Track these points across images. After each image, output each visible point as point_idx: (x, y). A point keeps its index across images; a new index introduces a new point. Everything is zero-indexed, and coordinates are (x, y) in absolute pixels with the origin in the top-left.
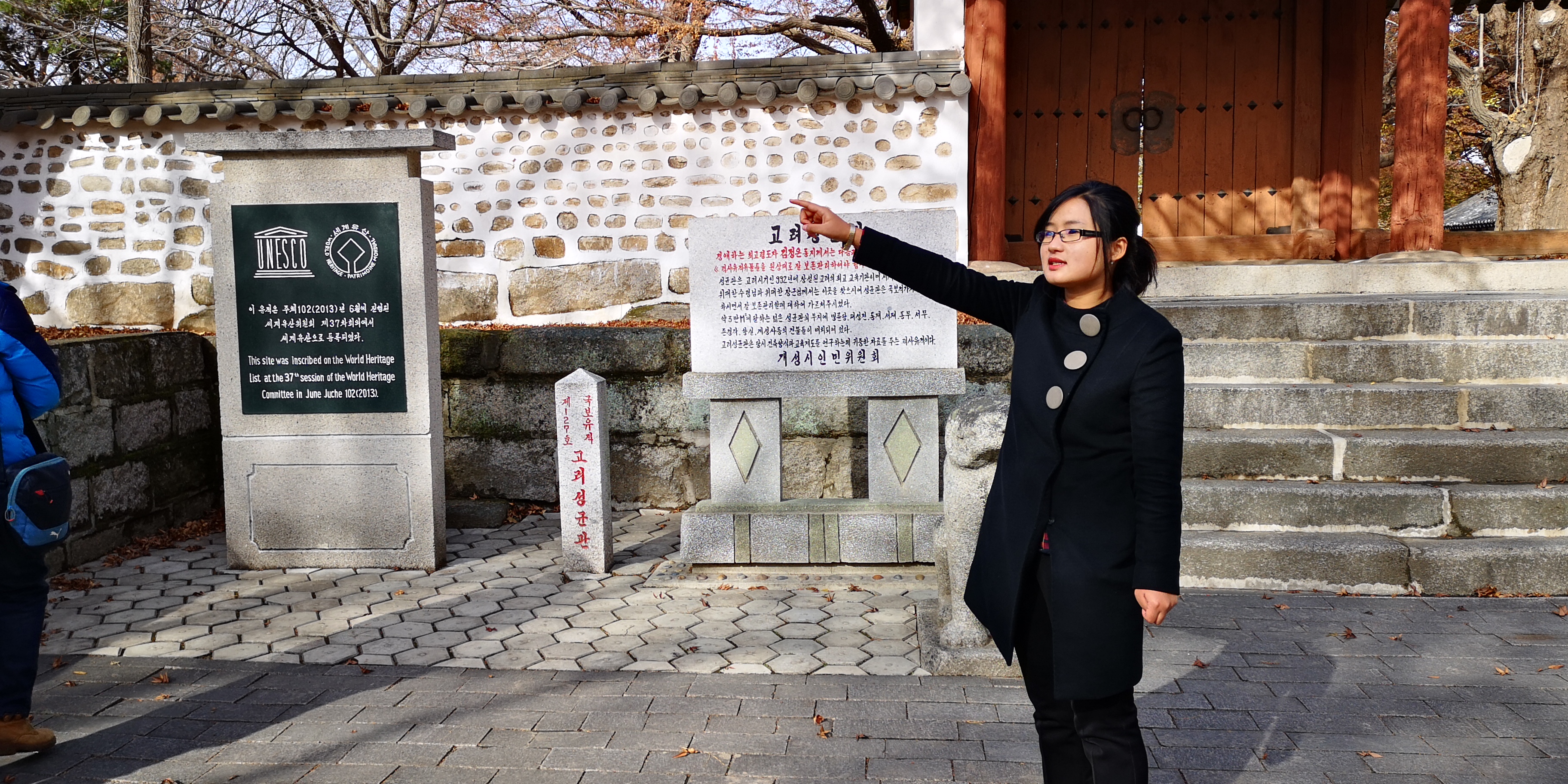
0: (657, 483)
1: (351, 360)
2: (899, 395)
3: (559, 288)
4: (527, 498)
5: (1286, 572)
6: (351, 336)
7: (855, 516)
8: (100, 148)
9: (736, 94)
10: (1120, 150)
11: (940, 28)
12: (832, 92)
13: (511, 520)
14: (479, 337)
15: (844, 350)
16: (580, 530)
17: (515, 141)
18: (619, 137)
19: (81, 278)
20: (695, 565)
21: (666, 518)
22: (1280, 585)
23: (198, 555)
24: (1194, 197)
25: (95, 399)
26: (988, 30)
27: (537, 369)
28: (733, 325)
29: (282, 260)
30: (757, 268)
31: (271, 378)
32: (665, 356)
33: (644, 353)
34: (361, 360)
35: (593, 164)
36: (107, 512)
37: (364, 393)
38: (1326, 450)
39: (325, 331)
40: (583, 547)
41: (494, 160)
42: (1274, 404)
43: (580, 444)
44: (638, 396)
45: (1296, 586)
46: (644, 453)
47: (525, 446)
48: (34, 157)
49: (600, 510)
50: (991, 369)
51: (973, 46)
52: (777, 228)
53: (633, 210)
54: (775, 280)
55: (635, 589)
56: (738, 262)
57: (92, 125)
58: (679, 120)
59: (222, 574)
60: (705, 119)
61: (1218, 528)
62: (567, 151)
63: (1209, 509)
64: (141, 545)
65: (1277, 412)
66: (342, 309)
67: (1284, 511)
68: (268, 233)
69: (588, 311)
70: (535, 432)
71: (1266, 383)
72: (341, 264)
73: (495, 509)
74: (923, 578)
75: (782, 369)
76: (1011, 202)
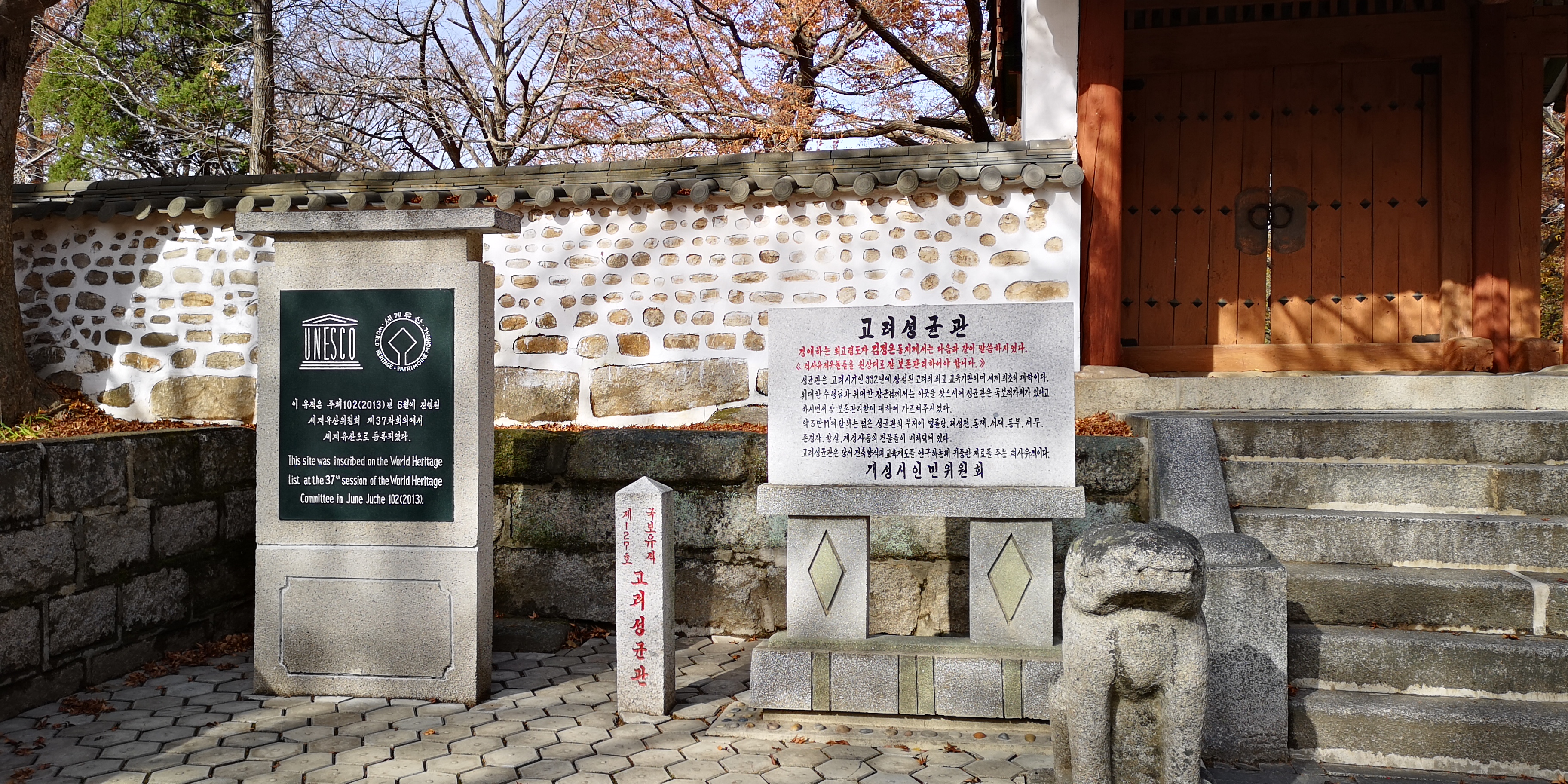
0: (732, 606)
1: (397, 462)
2: (1006, 516)
3: (643, 388)
4: (589, 618)
5: (1485, 752)
6: (397, 435)
7: (953, 659)
8: (194, 240)
9: (832, 185)
10: (1245, 249)
11: (1048, 117)
12: (934, 183)
13: (570, 643)
14: (546, 438)
15: (942, 462)
16: (637, 664)
17: (603, 234)
18: (710, 230)
19: (164, 371)
20: (766, 711)
21: (740, 647)
22: (1478, 768)
23: (228, 675)
24: (1329, 300)
25: (132, 499)
26: (1102, 118)
27: (606, 475)
28: (816, 430)
29: (330, 350)
30: (845, 365)
31: (311, 480)
32: (745, 464)
33: (723, 459)
34: (407, 462)
35: (682, 258)
36: (137, 624)
37: (409, 498)
38: (1525, 599)
39: (371, 429)
40: (640, 683)
41: (580, 254)
42: (1455, 539)
43: (640, 562)
44: (714, 508)
45: (1498, 768)
46: (719, 571)
47: (590, 560)
48: (130, 247)
49: (661, 641)
50: (1111, 487)
51: (1084, 135)
52: (868, 321)
53: (720, 307)
54: (865, 379)
55: (695, 738)
56: (823, 358)
57: (186, 216)
58: (772, 213)
59: (247, 699)
60: (799, 211)
61: (1394, 690)
62: (655, 245)
63: (1383, 666)
64: (171, 660)
65: (1459, 548)
66: (390, 405)
67: (1477, 672)
68: (317, 321)
69: (672, 413)
70: (602, 545)
71: (1441, 512)
72: (392, 356)
73: (553, 631)
74: (1034, 738)
75: (870, 483)
76: (1126, 303)
